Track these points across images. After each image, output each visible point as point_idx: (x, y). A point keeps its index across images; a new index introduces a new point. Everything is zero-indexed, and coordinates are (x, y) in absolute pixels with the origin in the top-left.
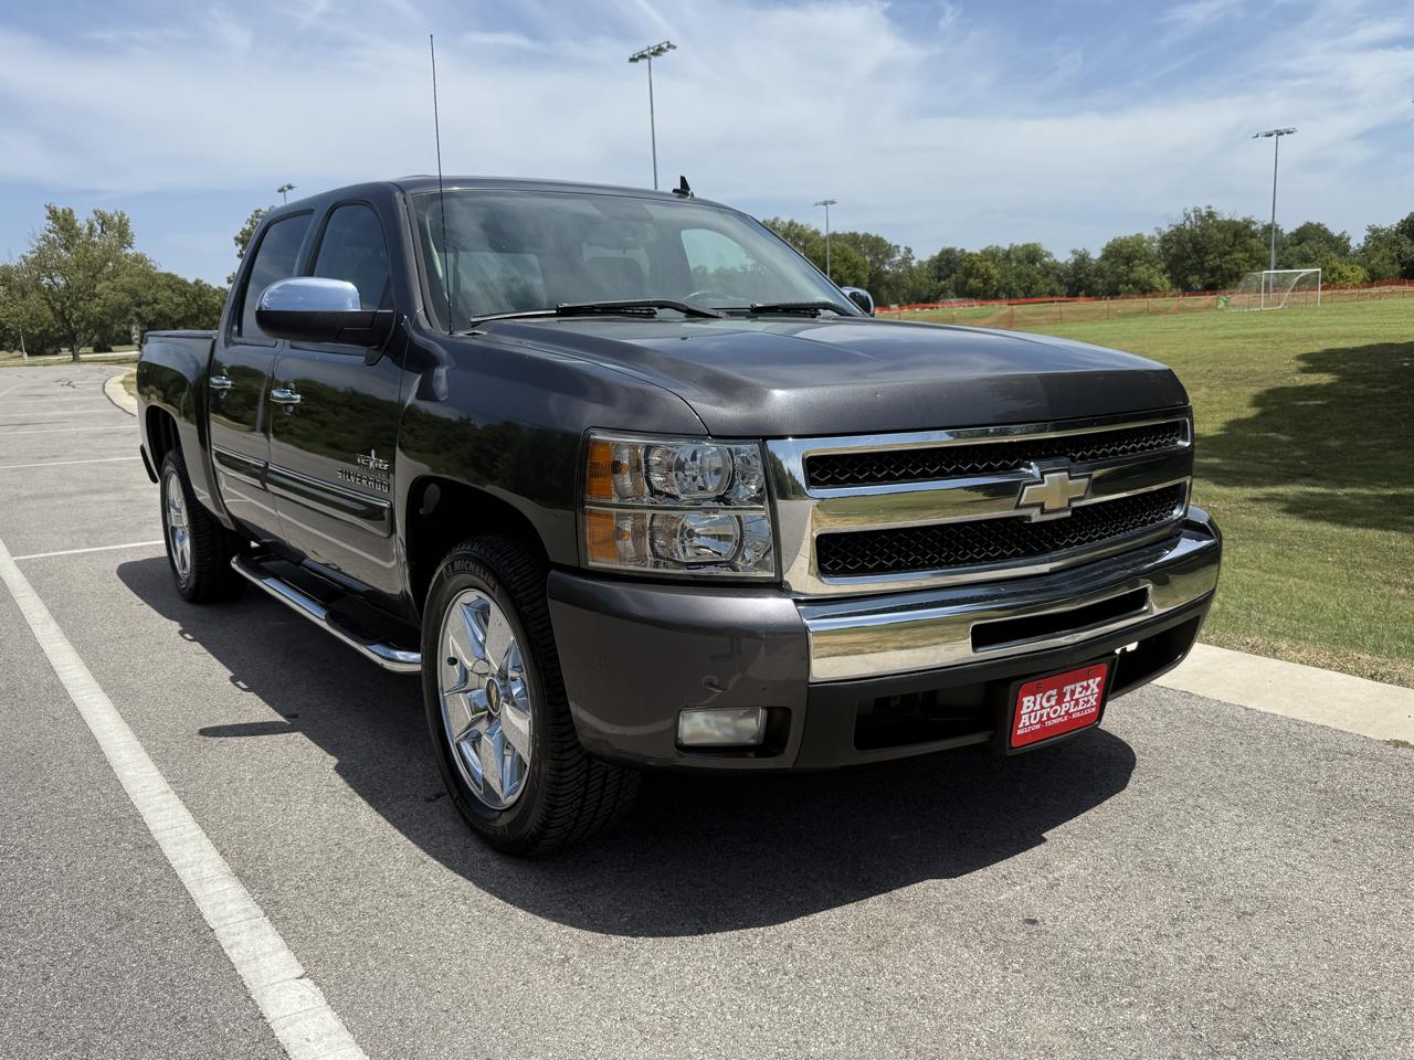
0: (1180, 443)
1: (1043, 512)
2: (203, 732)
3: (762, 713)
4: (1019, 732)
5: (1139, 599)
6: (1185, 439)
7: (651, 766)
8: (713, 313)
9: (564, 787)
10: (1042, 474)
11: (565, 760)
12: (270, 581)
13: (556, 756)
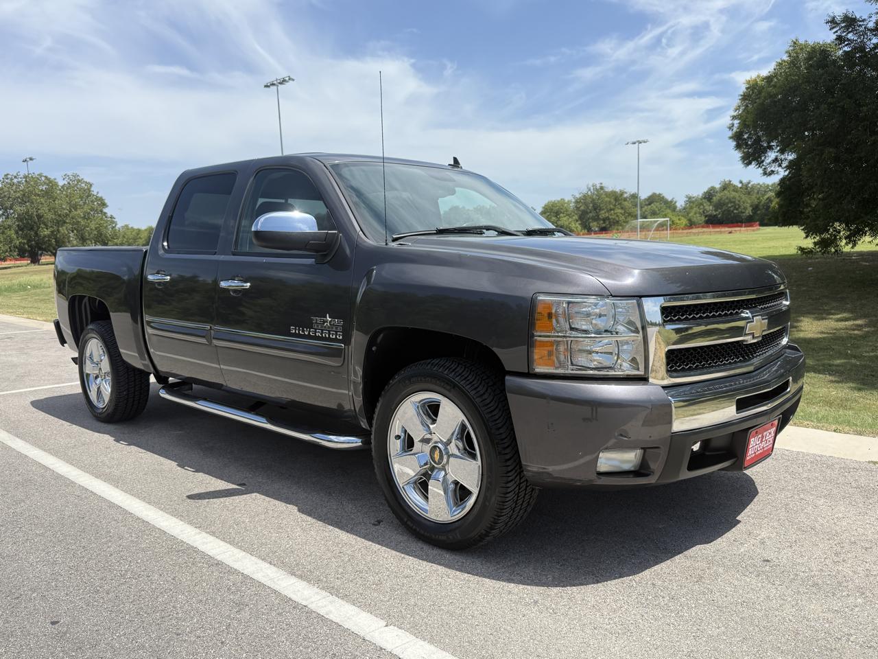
0: (784, 302)
1: (754, 338)
2: (190, 497)
3: (639, 452)
4: (748, 458)
5: (786, 385)
6: (787, 300)
7: (579, 486)
8: (515, 233)
9: (507, 504)
10: (753, 317)
11: (509, 487)
12: (201, 402)
13: (504, 485)
